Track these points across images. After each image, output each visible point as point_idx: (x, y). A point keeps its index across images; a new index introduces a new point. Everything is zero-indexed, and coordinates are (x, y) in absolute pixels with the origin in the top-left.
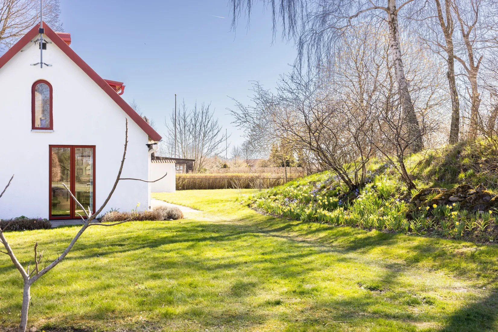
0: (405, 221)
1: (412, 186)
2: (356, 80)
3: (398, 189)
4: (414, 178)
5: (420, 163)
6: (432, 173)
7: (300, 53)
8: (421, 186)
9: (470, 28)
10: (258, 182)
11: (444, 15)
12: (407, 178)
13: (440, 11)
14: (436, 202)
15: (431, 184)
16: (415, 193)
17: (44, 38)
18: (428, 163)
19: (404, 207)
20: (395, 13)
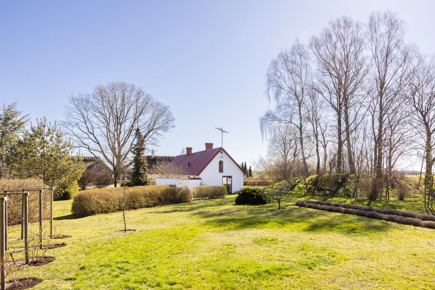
0: (306, 194)
1: (307, 186)
2: (283, 146)
3: (304, 187)
4: (308, 184)
5: (309, 180)
6: (312, 183)
7: (263, 134)
8: (309, 186)
9: (324, 131)
10: (248, 183)
11: (315, 131)
12: (306, 184)
13: (314, 129)
14: (312, 189)
15: (311, 186)
16: (308, 188)
17: (221, 151)
18: (311, 180)
19: (306, 191)
20: (302, 139)
